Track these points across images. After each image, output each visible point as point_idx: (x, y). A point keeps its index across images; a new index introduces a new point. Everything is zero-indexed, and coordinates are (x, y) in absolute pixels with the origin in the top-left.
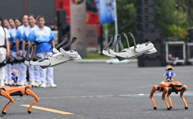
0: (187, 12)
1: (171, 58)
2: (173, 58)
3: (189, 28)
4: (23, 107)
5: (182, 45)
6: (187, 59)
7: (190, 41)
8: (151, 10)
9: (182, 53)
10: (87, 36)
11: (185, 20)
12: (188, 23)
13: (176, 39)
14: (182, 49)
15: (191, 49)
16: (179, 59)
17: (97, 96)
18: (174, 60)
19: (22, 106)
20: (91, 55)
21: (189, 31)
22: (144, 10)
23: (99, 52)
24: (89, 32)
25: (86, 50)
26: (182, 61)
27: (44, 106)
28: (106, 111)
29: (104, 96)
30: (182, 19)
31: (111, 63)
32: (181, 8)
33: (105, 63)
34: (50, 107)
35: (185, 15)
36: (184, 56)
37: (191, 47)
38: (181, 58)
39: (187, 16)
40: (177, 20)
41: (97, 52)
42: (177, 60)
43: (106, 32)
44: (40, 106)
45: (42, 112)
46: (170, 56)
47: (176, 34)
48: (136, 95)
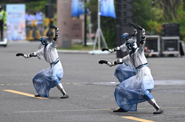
0: (164, 8)
1: (147, 51)
2: (149, 51)
3: (164, 23)
4: (6, 91)
5: (157, 38)
6: (161, 51)
7: (164, 36)
8: (129, 6)
9: (157, 46)
10: (73, 29)
11: (161, 16)
12: (164, 19)
13: (151, 34)
14: (157, 42)
15: (165, 43)
16: (155, 51)
17: (73, 83)
18: (149, 52)
19: (4, 91)
20: (76, 46)
21: (164, 26)
22: (123, 7)
23: (83, 44)
24: (75, 25)
25: (71, 42)
26: (157, 53)
27: (24, 92)
28: (78, 97)
29: (80, 83)
30: (159, 15)
31: (93, 54)
32: (158, 5)
33: (87, 53)
34: (29, 92)
35: (162, 11)
36: (159, 49)
37: (165, 40)
38: (156, 50)
39: (164, 12)
40: (155, 16)
41: (81, 43)
42: (152, 53)
43: (90, 25)
44: (20, 91)
45: (22, 96)
46: (146, 48)
47: (152, 28)
48: (108, 83)
